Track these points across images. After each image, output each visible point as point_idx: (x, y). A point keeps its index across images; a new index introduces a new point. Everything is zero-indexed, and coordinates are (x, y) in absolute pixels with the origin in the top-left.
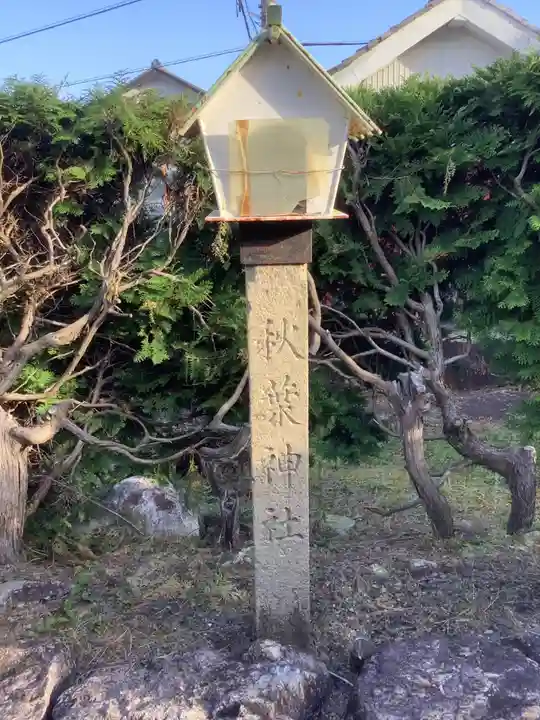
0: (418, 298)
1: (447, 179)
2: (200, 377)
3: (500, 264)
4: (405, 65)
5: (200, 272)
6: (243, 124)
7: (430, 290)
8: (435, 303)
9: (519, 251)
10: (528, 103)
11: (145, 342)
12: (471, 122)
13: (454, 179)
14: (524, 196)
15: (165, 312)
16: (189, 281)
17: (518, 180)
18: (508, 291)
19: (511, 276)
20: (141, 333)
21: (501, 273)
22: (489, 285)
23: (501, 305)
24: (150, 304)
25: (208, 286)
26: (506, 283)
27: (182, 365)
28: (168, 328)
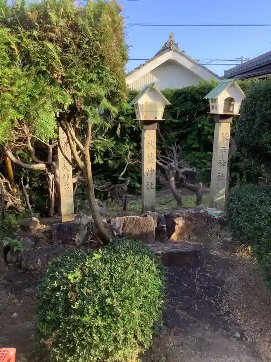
0: (170, 146)
1: (178, 114)
2: (113, 168)
3: (191, 137)
4: (153, 74)
5: (113, 138)
6: (146, 103)
7: (174, 144)
8: (175, 147)
9: (195, 133)
10: (197, 97)
11: (96, 158)
12: (183, 100)
13: (180, 115)
14: (197, 119)
15: (102, 149)
16: (109, 141)
17: (195, 115)
18: (194, 143)
19: (194, 140)
20: (95, 155)
21: (192, 139)
22: (189, 141)
23: (192, 147)
24: (98, 147)
25: (115, 142)
26: (193, 141)
27: (108, 164)
28: (102, 154)
